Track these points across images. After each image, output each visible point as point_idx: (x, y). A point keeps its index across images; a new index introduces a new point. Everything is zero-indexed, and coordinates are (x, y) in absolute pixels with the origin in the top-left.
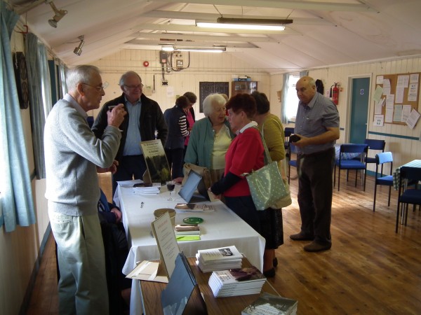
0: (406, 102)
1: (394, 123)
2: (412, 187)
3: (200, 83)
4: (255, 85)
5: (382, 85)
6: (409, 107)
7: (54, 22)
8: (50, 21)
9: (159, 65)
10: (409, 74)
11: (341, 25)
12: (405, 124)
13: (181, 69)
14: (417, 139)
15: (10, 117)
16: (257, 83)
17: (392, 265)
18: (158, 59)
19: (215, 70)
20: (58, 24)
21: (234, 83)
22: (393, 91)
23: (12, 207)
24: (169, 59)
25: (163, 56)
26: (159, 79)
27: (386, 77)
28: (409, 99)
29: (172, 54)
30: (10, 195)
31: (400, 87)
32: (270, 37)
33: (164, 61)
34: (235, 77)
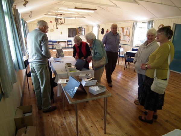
0: (126, 35)
1: (123, 41)
2: (128, 58)
3: (68, 28)
4: (84, 30)
5: (120, 30)
6: (127, 36)
7: (25, 5)
8: (23, 4)
9: (55, 22)
10: (127, 27)
11: (110, 12)
12: (126, 41)
13: (62, 24)
14: (129, 45)
15: (14, 35)
16: (85, 29)
17: (124, 78)
18: (55, 21)
19: (72, 24)
20: (26, 5)
21: (78, 29)
22: (123, 32)
23: (17, 64)
24: (58, 20)
25: (56, 19)
26: (55, 27)
27: (121, 28)
28: (127, 34)
29: (59, 19)
30: (16, 60)
31: (125, 31)
32: (89, 15)
33: (57, 21)
34: (78, 27)
